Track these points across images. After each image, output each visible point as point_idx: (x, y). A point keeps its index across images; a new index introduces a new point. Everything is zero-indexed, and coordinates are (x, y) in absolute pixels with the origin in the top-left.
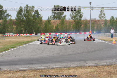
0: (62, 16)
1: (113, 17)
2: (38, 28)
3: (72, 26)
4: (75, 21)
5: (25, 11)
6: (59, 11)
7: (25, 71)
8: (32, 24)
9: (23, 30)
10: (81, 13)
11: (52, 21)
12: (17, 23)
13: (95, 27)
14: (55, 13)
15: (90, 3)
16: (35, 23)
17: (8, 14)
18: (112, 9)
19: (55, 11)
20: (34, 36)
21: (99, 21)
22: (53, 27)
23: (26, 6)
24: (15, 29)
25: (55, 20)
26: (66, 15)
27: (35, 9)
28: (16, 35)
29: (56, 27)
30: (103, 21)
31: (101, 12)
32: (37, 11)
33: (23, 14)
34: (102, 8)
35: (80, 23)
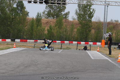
0: (63, 13)
3: (75, 30)
4: (80, 23)
8: (9, 23)
10: (91, 10)
14: (51, 7)
16: (14, 22)
22: (44, 30)
26: (69, 12)
29: (48, 29)
35: (90, 27)
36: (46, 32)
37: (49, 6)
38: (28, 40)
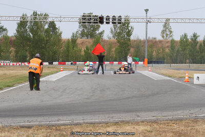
0: (97, 32)
1: (185, 35)
2: (55, 53)
3: (114, 49)
4: (118, 42)
5: (31, 22)
6: (91, 23)
7: (29, 127)
8: (43, 45)
9: (28, 55)
10: (130, 28)
11: (79, 41)
12: (18, 42)
13: (154, 53)
14: (85, 27)
15: (147, 11)
16: (48, 43)
17: (3, 27)
18: (183, 21)
19: (85, 23)
20: (46, 66)
21: (160, 42)
22: (81, 51)
23: (34, 13)
24: (13, 54)
25: (85, 39)
26: (104, 31)
27: (50, 20)
28: (15, 65)
29: (85, 51)
30: (168, 42)
31: (165, 26)
32: (53, 22)
33: (28, 27)
34: (168, 20)
35: (128, 46)
36: (83, 53)
37: (82, 25)
38: (67, 63)
